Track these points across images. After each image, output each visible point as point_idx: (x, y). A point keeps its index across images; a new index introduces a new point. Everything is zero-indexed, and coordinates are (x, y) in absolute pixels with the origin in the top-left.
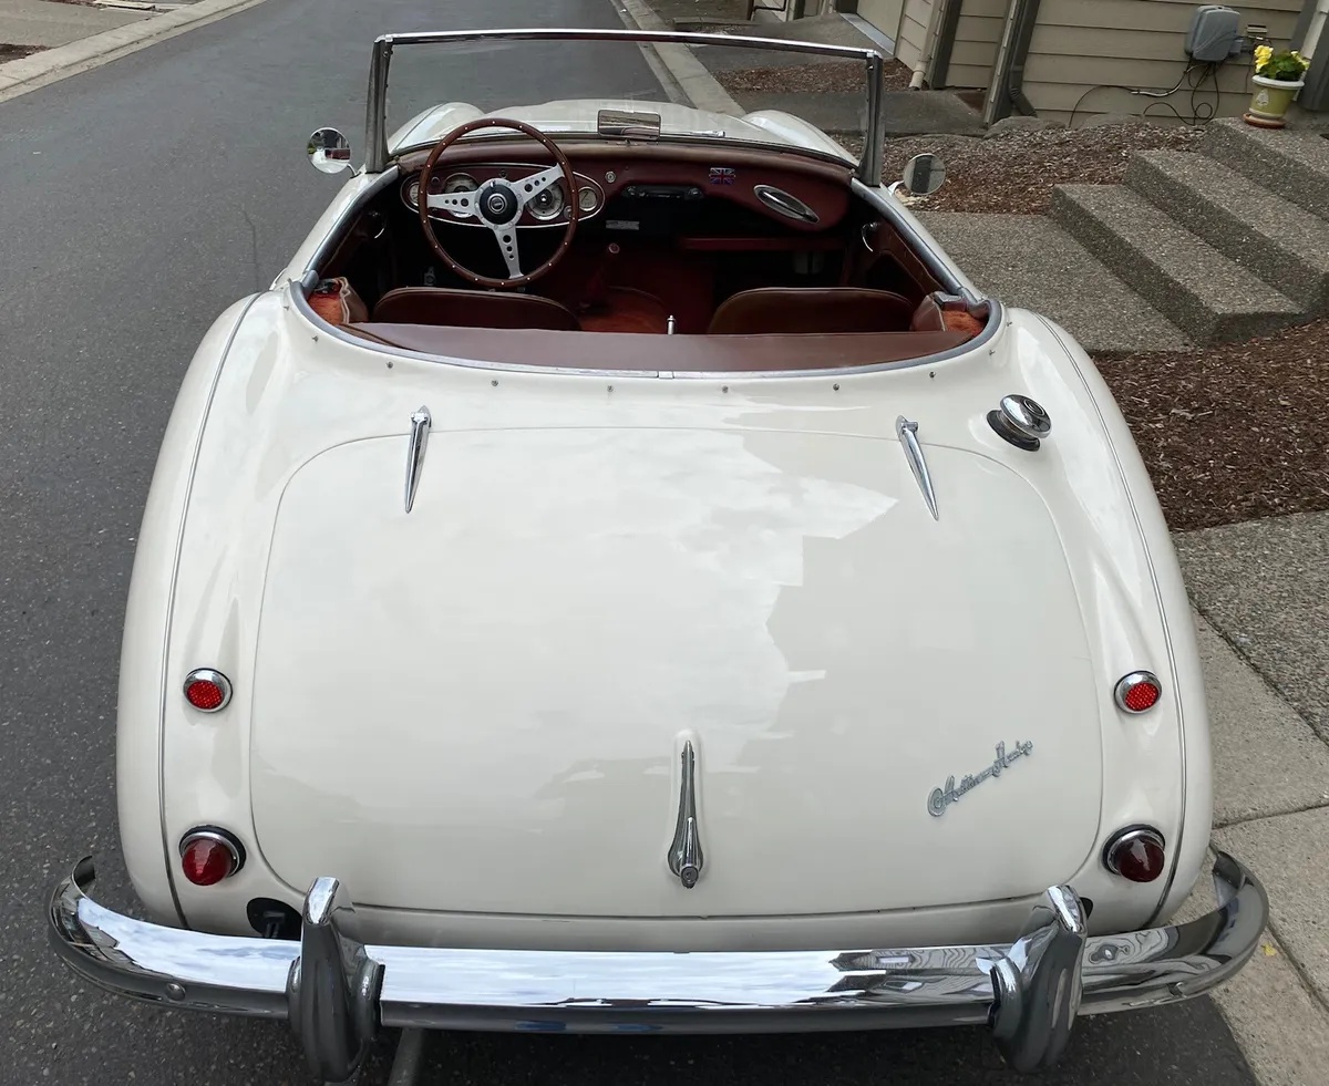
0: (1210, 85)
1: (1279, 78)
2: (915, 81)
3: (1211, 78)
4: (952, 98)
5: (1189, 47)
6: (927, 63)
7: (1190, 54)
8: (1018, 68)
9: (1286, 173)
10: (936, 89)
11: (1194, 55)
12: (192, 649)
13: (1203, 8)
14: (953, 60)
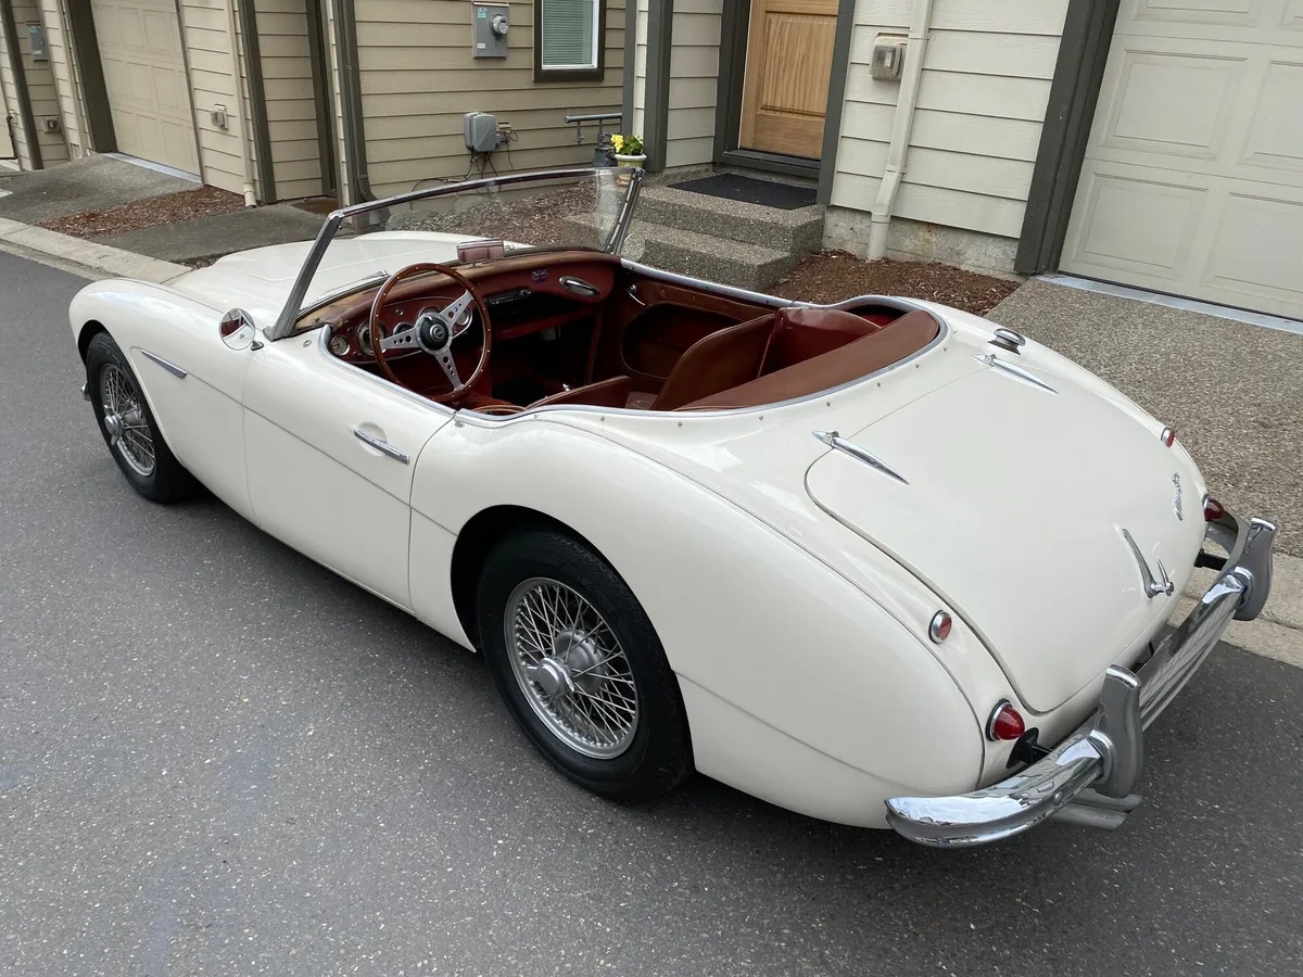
0: (489, 169)
1: (633, 154)
2: (250, 201)
3: (488, 163)
4: (288, 209)
5: (469, 143)
6: (253, 183)
7: (472, 149)
8: (363, 176)
9: (674, 213)
10: (270, 204)
11: (476, 148)
12: (918, 616)
13: (469, 115)
14: (277, 179)
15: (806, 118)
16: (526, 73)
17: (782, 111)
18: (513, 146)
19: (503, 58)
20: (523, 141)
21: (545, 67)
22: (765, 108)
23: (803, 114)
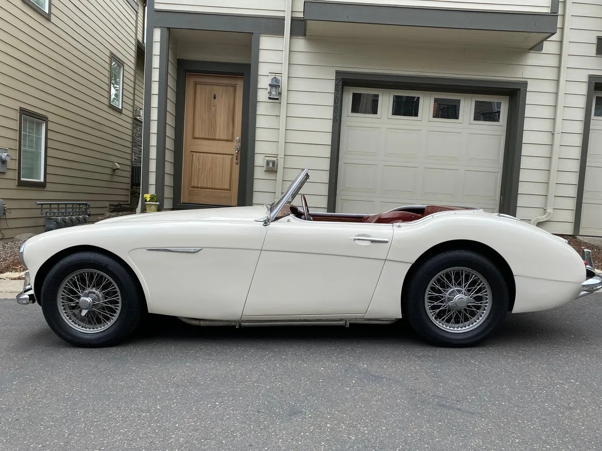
1: (155, 202)
15: (213, 190)
16: (13, 181)
17: (201, 188)
18: (8, 216)
19: (4, 173)
20: (14, 214)
21: (22, 179)
22: (193, 187)
23: (212, 189)
